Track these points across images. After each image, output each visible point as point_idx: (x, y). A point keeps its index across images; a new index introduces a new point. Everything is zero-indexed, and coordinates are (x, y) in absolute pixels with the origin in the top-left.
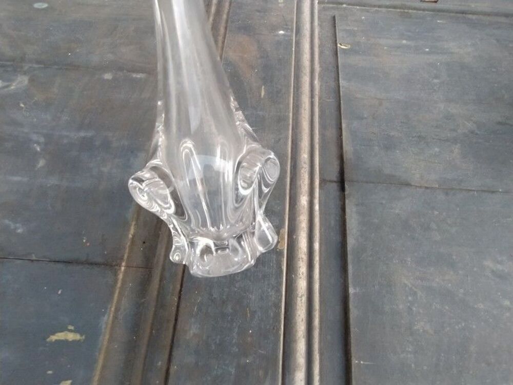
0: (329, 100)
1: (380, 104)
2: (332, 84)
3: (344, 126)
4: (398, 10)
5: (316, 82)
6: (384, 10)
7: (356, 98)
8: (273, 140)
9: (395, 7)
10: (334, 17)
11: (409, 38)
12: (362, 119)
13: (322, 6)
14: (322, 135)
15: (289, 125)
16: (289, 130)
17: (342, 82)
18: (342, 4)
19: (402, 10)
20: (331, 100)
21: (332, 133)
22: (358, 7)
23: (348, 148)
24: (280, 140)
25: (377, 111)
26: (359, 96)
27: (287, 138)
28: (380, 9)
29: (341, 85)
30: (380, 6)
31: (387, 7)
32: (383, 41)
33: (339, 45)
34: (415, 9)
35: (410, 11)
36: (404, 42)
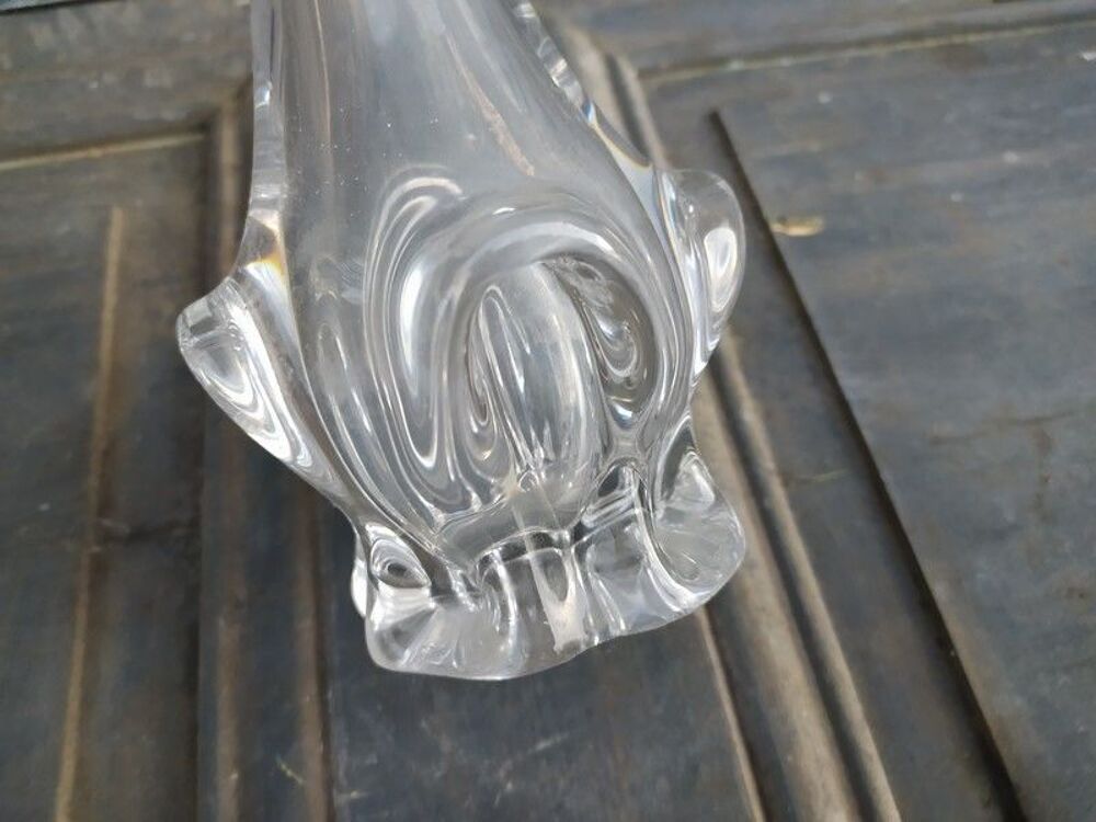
0: (823, 477)
1: (1045, 445)
2: (812, 397)
3: (940, 591)
4: (931, 43)
5: (750, 415)
6: (880, 51)
7: (937, 441)
8: (663, 784)
9: (916, 36)
10: (715, 121)
11: (1022, 141)
12: (1000, 534)
13: (656, 82)
14: (860, 659)
15: (709, 669)
16: (718, 704)
17: (850, 383)
18: (721, 60)
19: (943, 41)
20: (835, 478)
21: (897, 635)
22: (786, 62)
23: (1001, 703)
24: (694, 769)
25: (1045, 480)
26: (946, 428)
27: (725, 753)
28: (865, 53)
29: (850, 396)
30: (863, 43)
31: (889, 40)
32: (935, 173)
33: (776, 228)
34: (982, 28)
35: (972, 38)
36: (1011, 158)
